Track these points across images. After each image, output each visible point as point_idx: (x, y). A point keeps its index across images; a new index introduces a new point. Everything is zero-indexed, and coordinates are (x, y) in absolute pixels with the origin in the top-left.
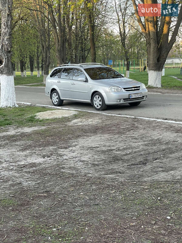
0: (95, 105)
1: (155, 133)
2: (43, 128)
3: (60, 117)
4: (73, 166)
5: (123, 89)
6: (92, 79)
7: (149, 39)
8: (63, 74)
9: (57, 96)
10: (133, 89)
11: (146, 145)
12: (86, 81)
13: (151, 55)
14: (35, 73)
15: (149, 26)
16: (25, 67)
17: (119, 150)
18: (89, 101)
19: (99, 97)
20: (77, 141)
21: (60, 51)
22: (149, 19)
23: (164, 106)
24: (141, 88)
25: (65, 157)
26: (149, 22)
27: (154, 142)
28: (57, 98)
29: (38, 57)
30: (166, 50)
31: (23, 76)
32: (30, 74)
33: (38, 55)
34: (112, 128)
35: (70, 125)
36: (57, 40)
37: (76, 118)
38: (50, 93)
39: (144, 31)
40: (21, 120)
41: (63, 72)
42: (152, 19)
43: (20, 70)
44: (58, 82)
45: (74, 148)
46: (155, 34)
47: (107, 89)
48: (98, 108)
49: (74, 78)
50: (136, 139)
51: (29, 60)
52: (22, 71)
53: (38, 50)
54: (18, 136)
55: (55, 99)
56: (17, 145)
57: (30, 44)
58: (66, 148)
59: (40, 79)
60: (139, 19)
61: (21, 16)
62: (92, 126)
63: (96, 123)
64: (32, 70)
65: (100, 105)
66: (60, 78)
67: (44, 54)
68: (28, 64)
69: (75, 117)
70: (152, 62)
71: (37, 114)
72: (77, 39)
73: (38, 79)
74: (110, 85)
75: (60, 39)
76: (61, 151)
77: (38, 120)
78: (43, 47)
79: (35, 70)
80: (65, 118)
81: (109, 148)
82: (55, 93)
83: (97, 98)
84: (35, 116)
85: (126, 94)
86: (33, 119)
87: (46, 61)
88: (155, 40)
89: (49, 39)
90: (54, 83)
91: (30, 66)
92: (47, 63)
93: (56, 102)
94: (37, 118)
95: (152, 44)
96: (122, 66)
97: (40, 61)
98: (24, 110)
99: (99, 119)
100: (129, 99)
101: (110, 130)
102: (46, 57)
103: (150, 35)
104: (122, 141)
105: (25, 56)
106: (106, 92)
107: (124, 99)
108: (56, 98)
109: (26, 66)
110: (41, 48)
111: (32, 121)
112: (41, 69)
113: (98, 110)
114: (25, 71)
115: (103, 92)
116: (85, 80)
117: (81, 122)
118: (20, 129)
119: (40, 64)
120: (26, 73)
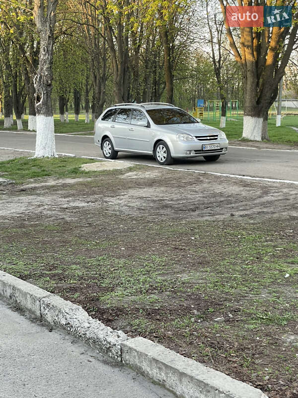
0: (158, 157)
1: (220, 187)
2: (89, 179)
3: (111, 169)
4: (117, 209)
5: (195, 138)
6: (155, 123)
7: (246, 71)
8: (121, 116)
9: (110, 146)
10: (208, 138)
11: (204, 197)
12: (148, 126)
13: (248, 94)
14: (82, 117)
15: (246, 53)
16: (66, 106)
17: (171, 200)
18: (151, 153)
19: (163, 148)
20: (126, 192)
21: (118, 84)
22: (246, 44)
23: (250, 162)
24: (219, 138)
25: (110, 203)
26: (245, 47)
27: (214, 195)
28: (110, 149)
29: (87, 92)
30: (270, 87)
31: (63, 121)
32: (74, 118)
33: (87, 89)
34: (172, 182)
35: (122, 178)
36: (115, 68)
37: (131, 171)
38: (100, 142)
39: (238, 59)
40: (62, 171)
41: (119, 113)
42: (250, 44)
43: (58, 111)
44: (111, 127)
45: (122, 197)
46: (254, 65)
47: (174, 137)
48: (162, 161)
49: (133, 122)
50: (196, 192)
51: (73, 96)
52: (62, 113)
53: (87, 82)
54: (59, 186)
55: (107, 150)
56: (59, 194)
57: (75, 72)
58: (113, 197)
59: (90, 125)
60: (232, 43)
61: (64, 29)
62: (148, 179)
63: (155, 177)
64: (77, 112)
65: (164, 157)
66: (115, 121)
67: (97, 88)
68: (71, 103)
69: (130, 169)
70: (249, 104)
71: (82, 166)
72: (146, 67)
73: (86, 125)
74: (179, 132)
75: (119, 67)
76: (107, 199)
77: (83, 172)
78: (96, 77)
79: (82, 113)
80: (117, 170)
81: (161, 198)
82: (107, 142)
83: (161, 148)
84: (80, 167)
85: (198, 144)
86: (77, 171)
87: (100, 98)
88: (253, 72)
89: (105, 65)
90: (107, 129)
91: (75, 105)
92: (101, 102)
93: (108, 153)
94: (83, 169)
95: (249, 79)
96: (217, 109)
97: (90, 98)
98: (65, 161)
99: (159, 172)
100: (203, 151)
101: (169, 184)
102: (100, 93)
103: (246, 65)
104: (179, 193)
105: (68, 89)
106: (172, 141)
107: (195, 151)
108: (108, 148)
109: (69, 106)
110: (92, 78)
111: (76, 172)
112: (91, 111)
113: (162, 164)
114: (66, 113)
115: (169, 140)
116: (146, 125)
117: (136, 175)
118: (62, 180)
119: (90, 104)
120: (69, 116)
